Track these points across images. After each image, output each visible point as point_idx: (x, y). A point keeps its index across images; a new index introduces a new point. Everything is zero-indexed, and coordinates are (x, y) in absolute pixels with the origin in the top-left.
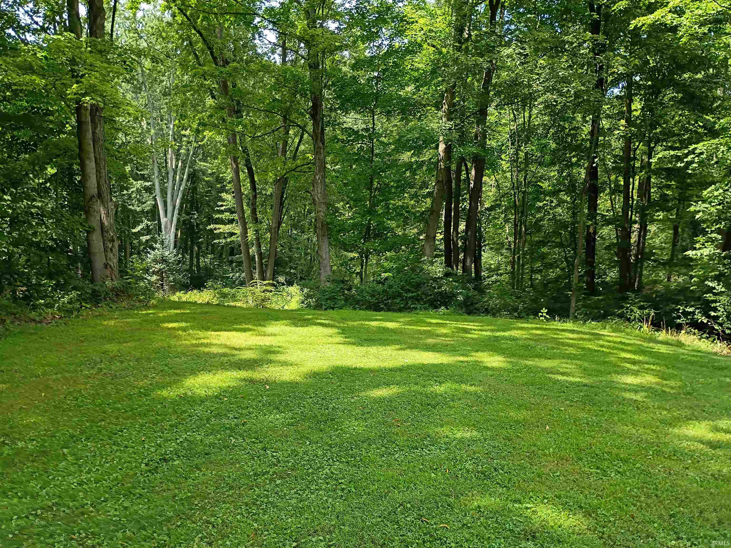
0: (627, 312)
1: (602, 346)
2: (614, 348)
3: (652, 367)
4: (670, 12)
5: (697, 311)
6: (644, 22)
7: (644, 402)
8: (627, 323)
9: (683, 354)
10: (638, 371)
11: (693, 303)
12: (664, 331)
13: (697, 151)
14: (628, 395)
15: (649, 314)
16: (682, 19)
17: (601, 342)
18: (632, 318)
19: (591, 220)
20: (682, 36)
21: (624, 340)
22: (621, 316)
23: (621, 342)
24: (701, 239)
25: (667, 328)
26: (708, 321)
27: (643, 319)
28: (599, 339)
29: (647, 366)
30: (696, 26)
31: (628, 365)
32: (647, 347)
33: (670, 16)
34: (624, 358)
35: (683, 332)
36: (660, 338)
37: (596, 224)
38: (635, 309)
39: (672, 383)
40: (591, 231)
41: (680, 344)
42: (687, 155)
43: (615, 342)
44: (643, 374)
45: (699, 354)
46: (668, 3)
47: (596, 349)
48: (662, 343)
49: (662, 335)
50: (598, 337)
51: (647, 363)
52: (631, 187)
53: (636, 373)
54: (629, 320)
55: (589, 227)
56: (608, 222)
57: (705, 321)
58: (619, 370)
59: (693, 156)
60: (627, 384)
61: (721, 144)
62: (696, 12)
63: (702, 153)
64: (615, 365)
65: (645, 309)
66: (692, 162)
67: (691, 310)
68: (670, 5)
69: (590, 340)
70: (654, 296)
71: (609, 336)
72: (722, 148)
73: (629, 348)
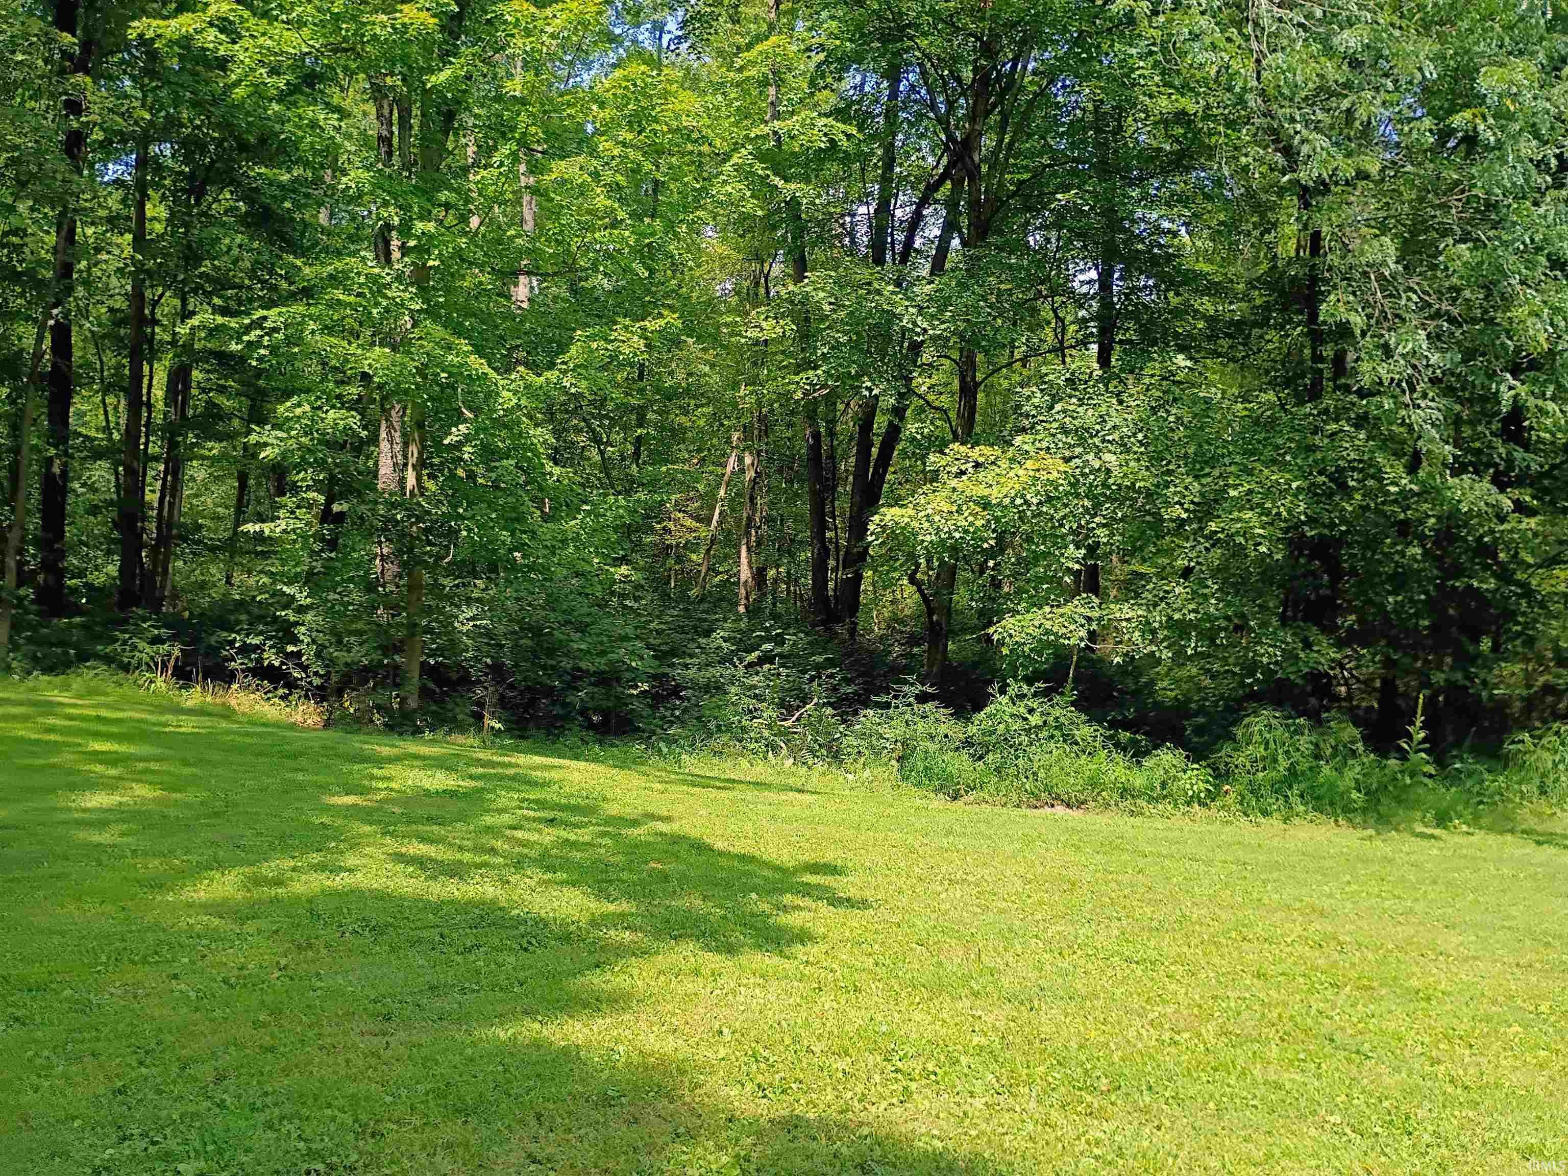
0: (124, 650)
1: (49, 730)
2: (79, 732)
3: (154, 766)
4: (211, 24)
5: (269, 643)
6: (159, 32)
7: (115, 846)
8: (122, 675)
9: (228, 732)
10: (120, 778)
11: (261, 627)
12: (199, 688)
13: (268, 324)
14: (82, 835)
15: (169, 655)
16: (237, 47)
17: (51, 721)
18: (134, 662)
19: (56, 447)
20: (237, 83)
21: (104, 713)
22: (108, 660)
23: (98, 718)
24: (289, 501)
25: (205, 678)
26: (282, 663)
27: (156, 665)
28: (46, 714)
29: (141, 766)
30: (263, 71)
31: (99, 768)
32: (155, 724)
33: (212, 34)
34: (96, 753)
35: (235, 686)
36: (190, 704)
37: (66, 453)
38: (142, 645)
39: (188, 796)
40: (56, 470)
41: (227, 713)
42: (248, 329)
43: (83, 718)
44: (127, 784)
45: (259, 729)
46: (207, 5)
47: (34, 736)
48: (190, 712)
49: (195, 697)
50: (49, 707)
51: (141, 760)
52: (146, 382)
53: (111, 785)
54: (126, 668)
55: (49, 461)
56: (98, 454)
57: (277, 664)
58: (77, 779)
59: (258, 332)
60: (85, 810)
61: (311, 317)
62: (261, 41)
63: (275, 330)
64: (71, 772)
65: (163, 642)
66: (257, 344)
67: (255, 641)
68: (212, 10)
69: (25, 718)
70: (187, 614)
71: (74, 706)
72: (312, 325)
73: (115, 729)
